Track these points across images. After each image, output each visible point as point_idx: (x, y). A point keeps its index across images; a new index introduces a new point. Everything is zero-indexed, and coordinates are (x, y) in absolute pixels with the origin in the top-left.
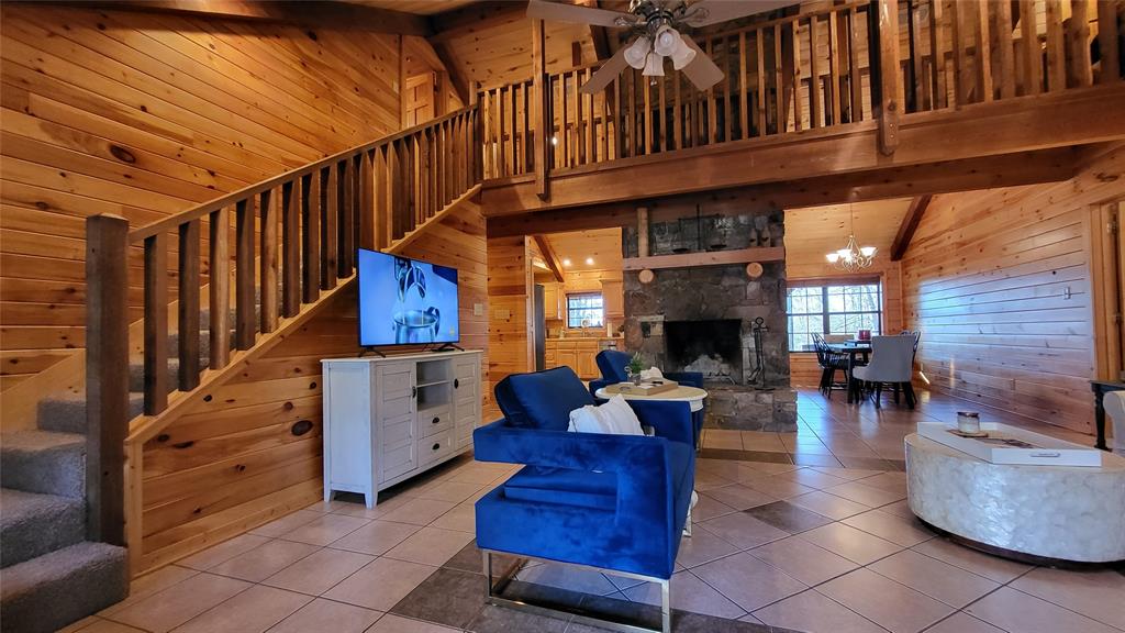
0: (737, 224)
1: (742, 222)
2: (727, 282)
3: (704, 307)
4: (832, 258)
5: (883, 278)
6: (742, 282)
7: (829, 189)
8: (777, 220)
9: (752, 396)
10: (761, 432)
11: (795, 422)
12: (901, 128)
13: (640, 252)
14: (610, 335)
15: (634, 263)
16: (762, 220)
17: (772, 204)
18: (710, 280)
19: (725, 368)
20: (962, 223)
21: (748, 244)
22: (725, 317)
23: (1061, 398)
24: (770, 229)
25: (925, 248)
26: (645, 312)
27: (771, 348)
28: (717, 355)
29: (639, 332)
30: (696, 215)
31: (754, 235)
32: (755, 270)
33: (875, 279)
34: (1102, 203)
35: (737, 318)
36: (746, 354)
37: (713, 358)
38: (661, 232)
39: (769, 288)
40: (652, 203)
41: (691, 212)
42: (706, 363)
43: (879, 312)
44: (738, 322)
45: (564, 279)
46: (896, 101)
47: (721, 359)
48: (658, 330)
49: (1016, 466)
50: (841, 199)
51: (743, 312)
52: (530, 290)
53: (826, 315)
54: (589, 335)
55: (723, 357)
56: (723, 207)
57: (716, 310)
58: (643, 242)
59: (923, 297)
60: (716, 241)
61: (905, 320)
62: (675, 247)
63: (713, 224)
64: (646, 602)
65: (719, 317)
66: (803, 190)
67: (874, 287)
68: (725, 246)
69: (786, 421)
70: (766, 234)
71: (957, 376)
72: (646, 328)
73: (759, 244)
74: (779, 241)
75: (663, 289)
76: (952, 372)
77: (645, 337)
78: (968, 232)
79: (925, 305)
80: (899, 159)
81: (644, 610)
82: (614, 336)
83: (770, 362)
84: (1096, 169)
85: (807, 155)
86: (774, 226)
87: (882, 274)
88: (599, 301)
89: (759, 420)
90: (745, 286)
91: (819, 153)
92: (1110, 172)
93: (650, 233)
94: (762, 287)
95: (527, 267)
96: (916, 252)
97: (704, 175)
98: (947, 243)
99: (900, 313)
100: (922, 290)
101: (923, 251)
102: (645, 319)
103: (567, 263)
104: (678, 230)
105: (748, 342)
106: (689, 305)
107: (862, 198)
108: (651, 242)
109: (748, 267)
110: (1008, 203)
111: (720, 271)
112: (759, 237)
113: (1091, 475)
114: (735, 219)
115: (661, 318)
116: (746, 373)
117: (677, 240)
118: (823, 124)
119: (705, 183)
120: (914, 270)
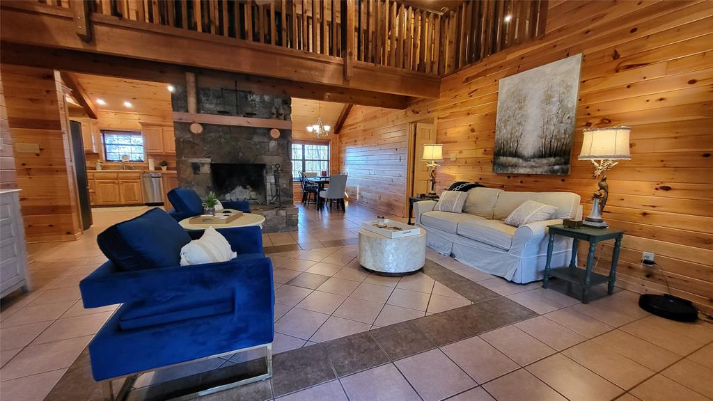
0: (263, 101)
1: (266, 100)
2: (256, 139)
3: (241, 154)
4: (310, 129)
5: (331, 143)
6: (266, 140)
7: (315, 91)
8: (287, 103)
9: (274, 212)
10: (279, 233)
11: (297, 225)
12: (354, 67)
13: (189, 109)
14: (152, 168)
15: (185, 117)
16: (278, 101)
17: (284, 92)
18: (244, 136)
19: (253, 195)
20: (365, 120)
21: (270, 116)
22: (256, 162)
23: (395, 203)
24: (283, 108)
25: (350, 129)
26: (195, 155)
27: (283, 183)
28: (248, 187)
29: (190, 170)
30: (234, 88)
31: (274, 111)
32: (275, 134)
33: (326, 143)
34: (412, 123)
35: (262, 163)
36: (268, 186)
37: (245, 188)
38: (207, 95)
39: (282, 145)
40: (199, 71)
41: (231, 85)
42: (241, 192)
43: (328, 161)
44: (263, 166)
45: (98, 116)
46: (353, 51)
47: (251, 189)
48: (206, 169)
49: (399, 239)
50: (320, 98)
51: (267, 159)
52: (65, 127)
53: (304, 161)
54: (130, 168)
55: (252, 187)
56: (254, 87)
57: (250, 158)
58: (192, 101)
59: (347, 155)
60: (249, 110)
61: (339, 165)
62: (219, 109)
63: (246, 98)
64: (248, 360)
65: (252, 160)
66: (301, 88)
67: (326, 147)
68: (255, 114)
69: (292, 224)
70: (282, 111)
71: (360, 194)
72: (196, 168)
73: (277, 117)
74: (288, 116)
75: (210, 139)
76: (358, 192)
77: (195, 173)
78: (368, 125)
79: (348, 159)
80: (353, 85)
81: (249, 365)
82: (156, 169)
83: (283, 191)
84: (412, 107)
85: (310, 69)
86: (285, 106)
87: (330, 140)
88: (139, 139)
89: (279, 226)
90: (269, 143)
91: (316, 69)
92: (416, 110)
93: (198, 95)
94: (279, 144)
95: (60, 103)
96: (345, 131)
97: (245, 62)
98: (359, 128)
99: (337, 160)
100: (347, 150)
101: (348, 132)
102: (195, 160)
103: (101, 102)
104: (220, 96)
105: (270, 179)
106: (230, 152)
107: (330, 100)
108: (199, 101)
109: (271, 131)
110: (384, 115)
111: (253, 131)
112: (277, 111)
113: (418, 238)
114: (262, 97)
115: (209, 160)
116: (269, 198)
117: (220, 104)
118: (319, 52)
119: (246, 68)
120: (344, 140)
